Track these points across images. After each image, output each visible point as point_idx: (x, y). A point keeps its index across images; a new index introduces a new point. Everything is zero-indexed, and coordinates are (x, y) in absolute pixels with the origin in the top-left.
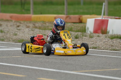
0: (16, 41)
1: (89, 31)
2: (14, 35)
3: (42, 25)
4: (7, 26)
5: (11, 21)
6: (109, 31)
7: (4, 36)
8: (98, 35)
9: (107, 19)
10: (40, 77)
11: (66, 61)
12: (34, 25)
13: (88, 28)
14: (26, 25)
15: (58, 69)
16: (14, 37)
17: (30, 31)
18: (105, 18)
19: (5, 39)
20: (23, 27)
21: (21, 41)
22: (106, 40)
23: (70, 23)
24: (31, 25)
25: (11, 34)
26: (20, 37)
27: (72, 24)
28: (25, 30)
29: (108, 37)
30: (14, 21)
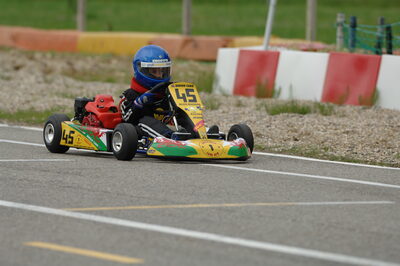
3: (96, 65)
6: (280, 89)
9: (279, 50)
14: (45, 65)
20: (30, 69)
24: (59, 65)
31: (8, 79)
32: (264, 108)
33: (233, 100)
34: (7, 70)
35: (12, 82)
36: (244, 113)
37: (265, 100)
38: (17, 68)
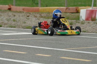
0: (24, 27)
1: (82, 19)
2: (24, 23)
4: (19, 16)
5: (23, 12)
7: (16, 24)
8: (88, 22)
9: (96, 9)
10: (38, 54)
11: (59, 42)
12: (41, 15)
13: (81, 17)
14: (35, 15)
15: (52, 48)
16: (24, 25)
17: (36, 20)
18: (94, 8)
19: (16, 26)
20: (31, 17)
21: (28, 27)
22: (94, 26)
23: (69, 13)
24: (38, 15)
25: (22, 22)
26: (28, 25)
27: (71, 14)
28: (32, 19)
29: (96, 23)
30: (25, 12)
38: (28, 16)
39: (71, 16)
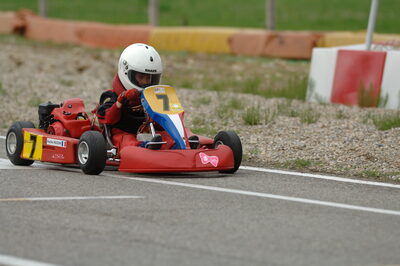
4: (40, 68)
6: (387, 97)
8: (340, 111)
31: (69, 84)
32: (370, 121)
33: (332, 110)
34: (69, 73)
35: (73, 88)
36: (347, 128)
37: (370, 109)
38: (81, 70)
39: (278, 75)
